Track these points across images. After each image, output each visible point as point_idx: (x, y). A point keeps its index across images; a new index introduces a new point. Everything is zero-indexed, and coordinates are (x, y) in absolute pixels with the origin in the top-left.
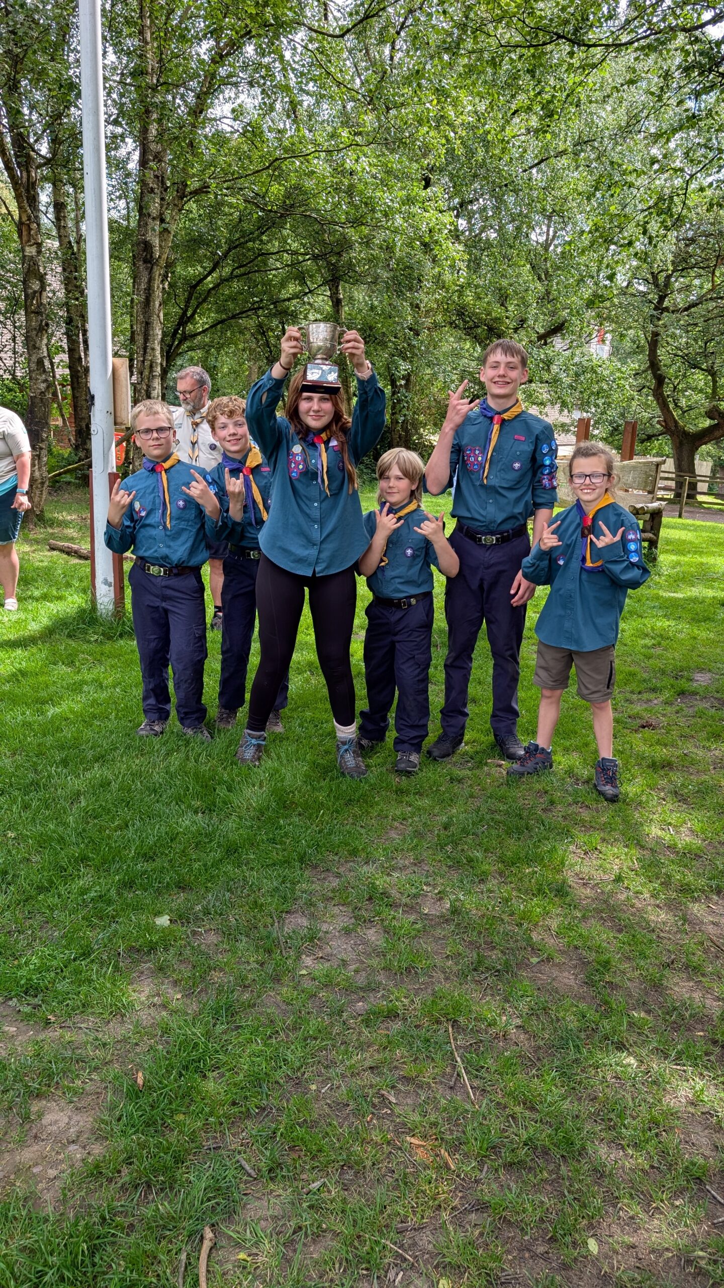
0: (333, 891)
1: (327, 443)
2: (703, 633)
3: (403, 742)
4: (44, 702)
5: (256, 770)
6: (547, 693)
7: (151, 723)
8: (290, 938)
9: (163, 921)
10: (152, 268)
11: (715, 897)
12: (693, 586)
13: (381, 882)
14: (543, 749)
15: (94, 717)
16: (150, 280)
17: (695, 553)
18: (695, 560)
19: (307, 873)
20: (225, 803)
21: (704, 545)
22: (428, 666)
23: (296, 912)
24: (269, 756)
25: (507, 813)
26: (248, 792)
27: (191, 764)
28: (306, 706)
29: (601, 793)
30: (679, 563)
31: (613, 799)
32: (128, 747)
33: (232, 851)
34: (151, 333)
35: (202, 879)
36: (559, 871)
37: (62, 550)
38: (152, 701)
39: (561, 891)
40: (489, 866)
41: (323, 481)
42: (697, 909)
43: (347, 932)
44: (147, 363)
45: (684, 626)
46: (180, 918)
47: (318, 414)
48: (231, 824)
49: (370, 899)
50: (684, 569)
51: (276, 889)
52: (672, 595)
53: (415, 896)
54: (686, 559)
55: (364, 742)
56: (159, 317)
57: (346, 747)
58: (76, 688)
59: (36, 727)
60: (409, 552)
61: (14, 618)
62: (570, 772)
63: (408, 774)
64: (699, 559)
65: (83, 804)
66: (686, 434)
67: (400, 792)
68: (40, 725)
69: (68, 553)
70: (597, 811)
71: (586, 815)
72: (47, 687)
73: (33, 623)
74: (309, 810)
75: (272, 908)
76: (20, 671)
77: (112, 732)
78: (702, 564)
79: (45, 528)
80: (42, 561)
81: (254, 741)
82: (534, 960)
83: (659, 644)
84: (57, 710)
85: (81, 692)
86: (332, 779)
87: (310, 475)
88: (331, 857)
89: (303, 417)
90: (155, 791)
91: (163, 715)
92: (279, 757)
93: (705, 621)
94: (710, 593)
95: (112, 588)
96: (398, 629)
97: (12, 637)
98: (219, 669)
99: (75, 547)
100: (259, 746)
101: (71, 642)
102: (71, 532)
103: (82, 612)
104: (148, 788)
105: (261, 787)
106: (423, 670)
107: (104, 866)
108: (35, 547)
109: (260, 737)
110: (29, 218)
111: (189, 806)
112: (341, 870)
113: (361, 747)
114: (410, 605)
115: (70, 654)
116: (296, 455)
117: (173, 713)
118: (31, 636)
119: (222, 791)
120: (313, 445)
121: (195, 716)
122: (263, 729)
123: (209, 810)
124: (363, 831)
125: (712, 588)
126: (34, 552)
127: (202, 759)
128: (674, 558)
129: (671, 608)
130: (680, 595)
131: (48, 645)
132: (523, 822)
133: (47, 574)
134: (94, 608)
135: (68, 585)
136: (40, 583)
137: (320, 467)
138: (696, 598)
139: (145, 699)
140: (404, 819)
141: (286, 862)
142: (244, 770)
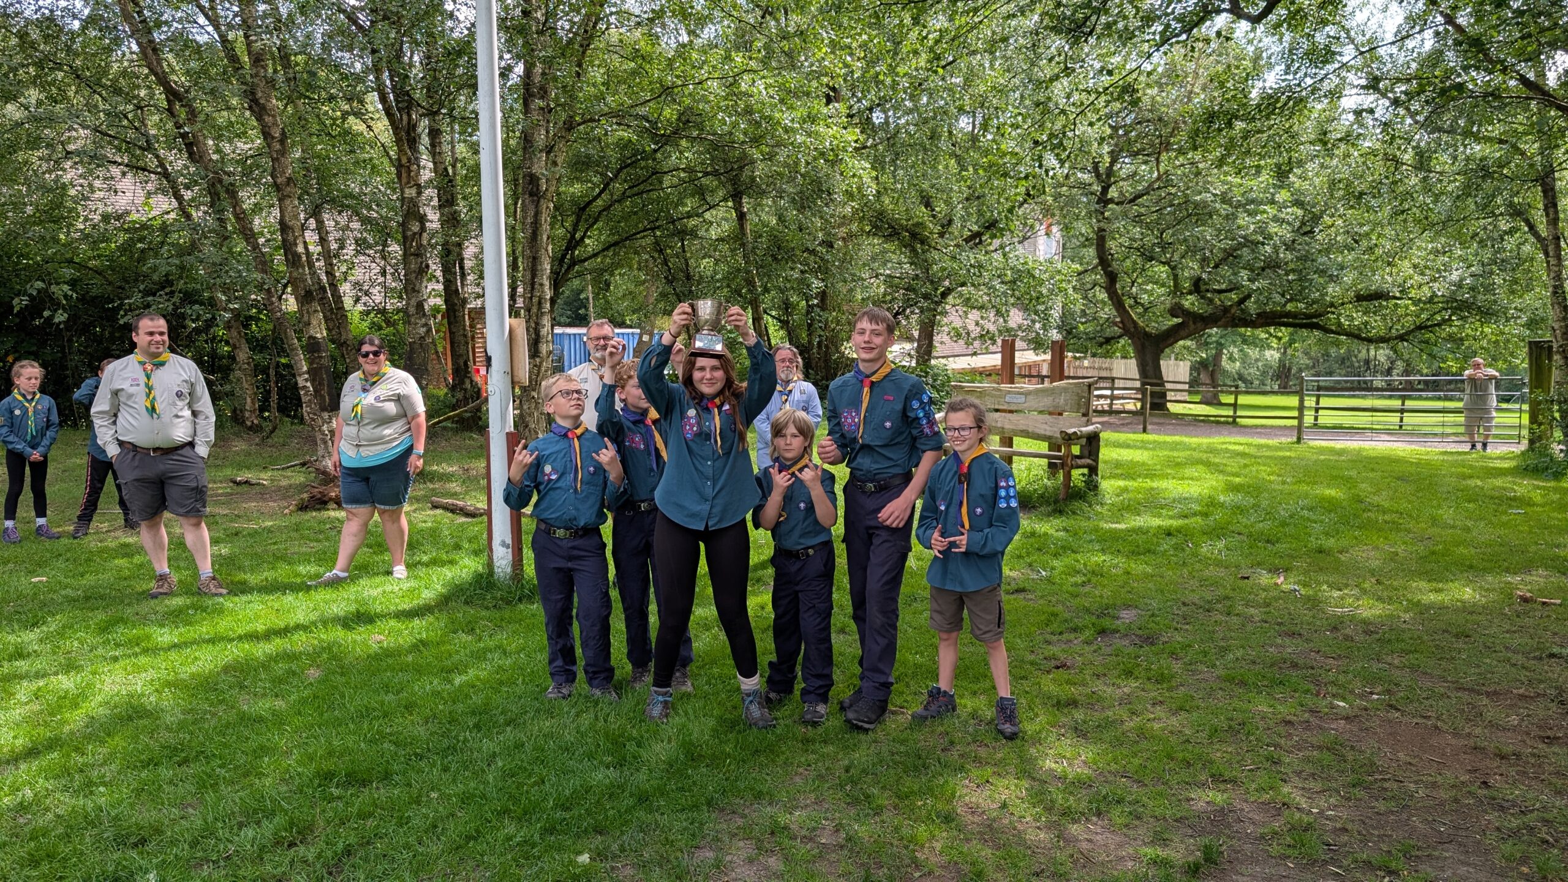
0: (738, 828)
1: (720, 407)
2: (1139, 567)
3: (810, 692)
4: (449, 671)
5: (664, 726)
6: (945, 636)
7: (559, 686)
8: (699, 866)
9: (584, 858)
10: (538, 201)
11: (1094, 819)
12: (1139, 515)
13: (783, 819)
14: (945, 692)
15: (501, 683)
16: (537, 214)
17: (1146, 477)
18: (1144, 485)
19: (713, 816)
20: (635, 757)
21: (1158, 467)
22: (829, 615)
23: (705, 847)
24: (677, 714)
25: (907, 754)
26: (657, 747)
27: (601, 723)
28: (714, 662)
29: (1001, 732)
30: (1126, 490)
31: (1012, 737)
32: (538, 711)
33: (643, 799)
34: (539, 268)
35: (617, 823)
36: (949, 801)
37: (445, 508)
38: (559, 662)
39: (948, 819)
40: (884, 799)
41: (716, 441)
42: (1074, 829)
43: (751, 861)
44: (535, 300)
45: (1120, 560)
46: (599, 855)
47: (711, 381)
48: (642, 776)
49: (772, 833)
50: (1131, 495)
51: (685, 829)
52: (1114, 526)
53: (814, 829)
54: (1136, 484)
55: (772, 695)
56: (547, 250)
57: (751, 698)
58: (480, 656)
59: (445, 695)
60: (802, 505)
61: (406, 586)
62: (974, 715)
63: (815, 724)
64: (1149, 483)
65: (500, 764)
66: (1147, 335)
67: (806, 741)
68: (449, 694)
69: (453, 511)
70: (994, 748)
71: (983, 752)
72: (450, 655)
73: (426, 591)
74: (716, 761)
75: (682, 844)
76: (421, 641)
77: (520, 698)
78: (1152, 489)
79: (425, 483)
80: (425, 522)
81: (661, 698)
82: (917, 875)
83: (1089, 581)
84: (464, 678)
85: (485, 659)
86: (739, 732)
87: (704, 436)
88: (737, 801)
89: (697, 385)
90: (567, 749)
91: (571, 677)
92: (686, 713)
93: (1144, 554)
94: (1156, 522)
95: (510, 550)
96: (798, 579)
97: (406, 607)
98: (624, 629)
99: (460, 503)
100: (666, 702)
101: (467, 608)
102: (454, 486)
103: (478, 578)
104: (560, 747)
105: (669, 742)
106: (824, 619)
107: (524, 817)
108: (415, 506)
109: (666, 693)
110: (409, 160)
111: (601, 762)
112: (746, 811)
113: (769, 700)
114: (808, 555)
115: (470, 622)
116: (689, 418)
117: (581, 675)
118: (425, 605)
119: (631, 747)
120: (707, 410)
121: (602, 676)
122: (669, 686)
123: (620, 764)
124: (768, 778)
125: (1159, 516)
126: (415, 511)
127: (611, 719)
128: (1121, 483)
129: (1110, 542)
130: (1122, 526)
131: (445, 613)
132: (921, 762)
133: (434, 534)
134: (491, 573)
135: (457, 547)
136: (428, 547)
137: (713, 428)
138: (1140, 528)
139: (551, 662)
140: (809, 765)
141: (696, 807)
142: (653, 727)
